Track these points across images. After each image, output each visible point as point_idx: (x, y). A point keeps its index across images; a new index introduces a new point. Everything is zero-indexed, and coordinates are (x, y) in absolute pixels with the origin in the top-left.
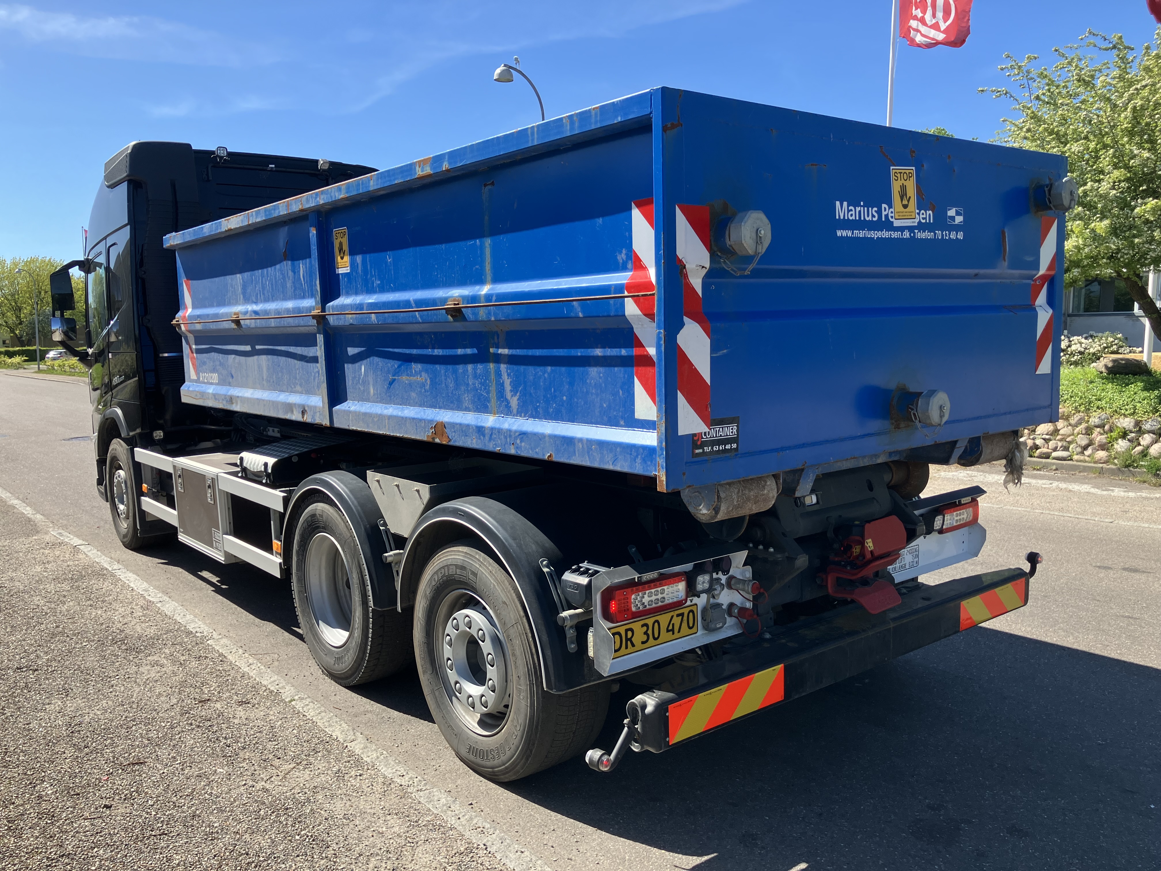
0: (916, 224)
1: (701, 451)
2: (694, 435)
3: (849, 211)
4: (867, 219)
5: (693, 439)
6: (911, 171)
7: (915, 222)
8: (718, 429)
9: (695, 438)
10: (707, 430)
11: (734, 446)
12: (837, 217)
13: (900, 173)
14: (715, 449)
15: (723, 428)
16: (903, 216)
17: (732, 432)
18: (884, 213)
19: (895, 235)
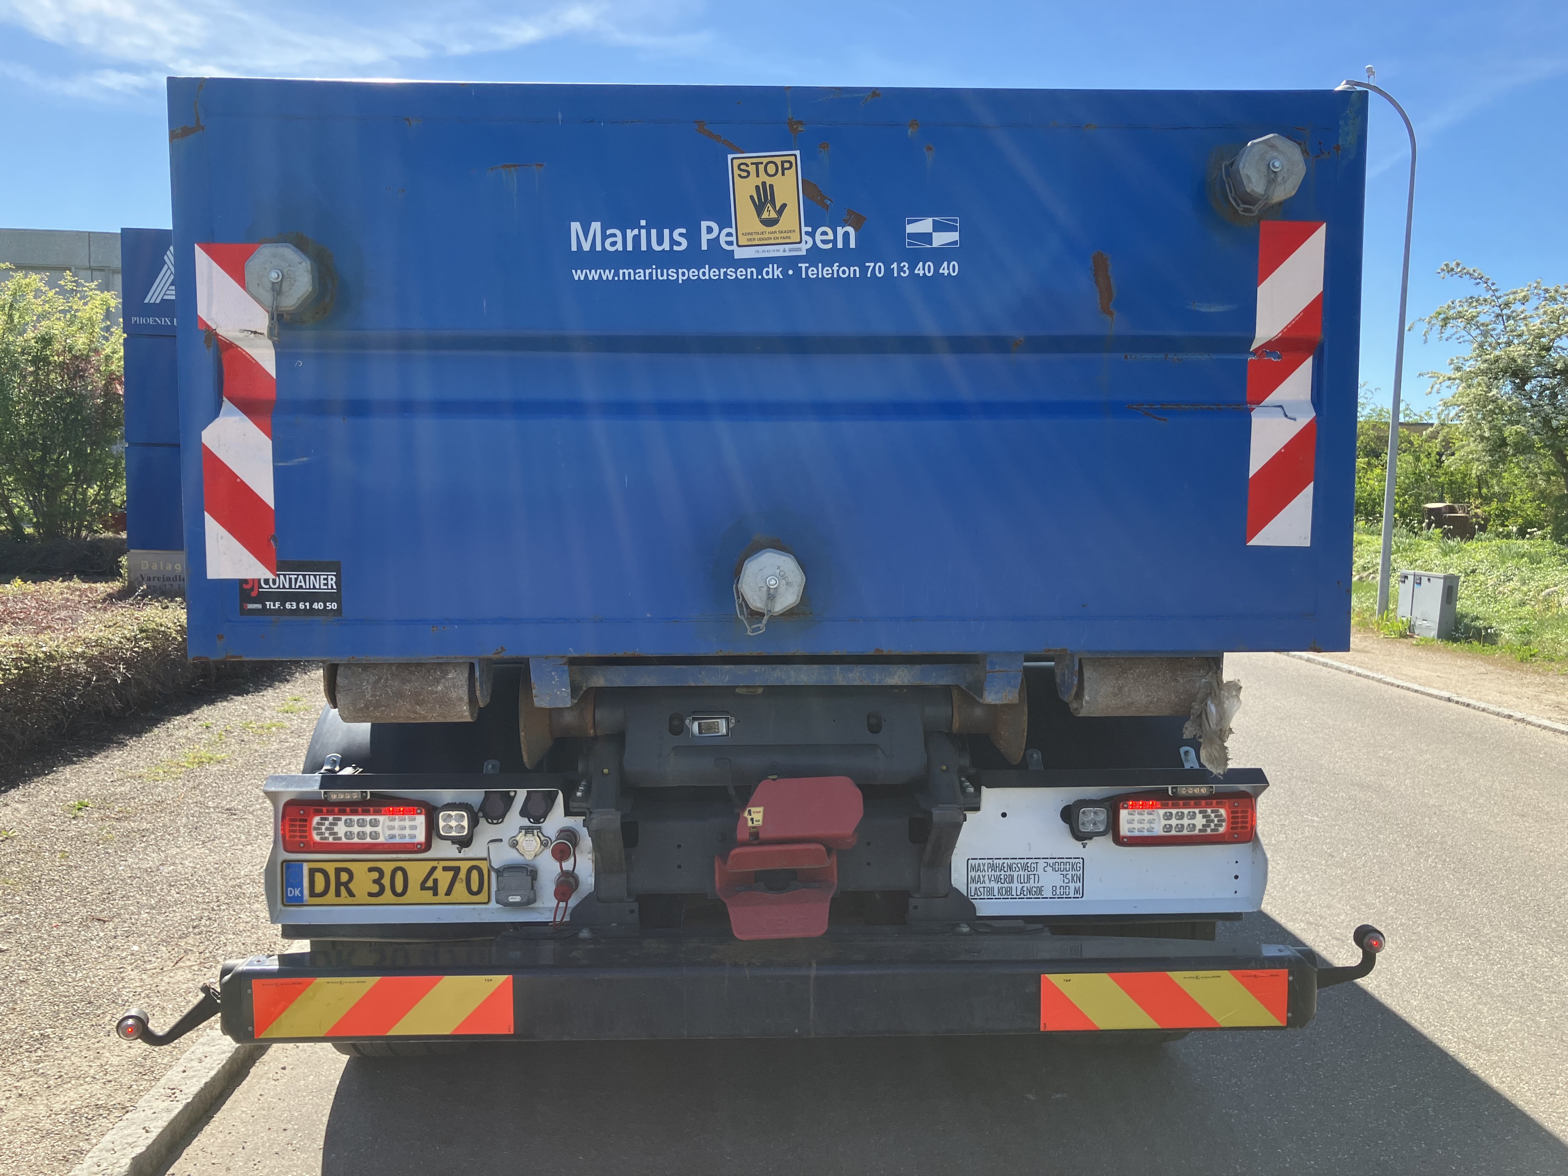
0: (804, 253)
1: (259, 606)
2: (245, 581)
3: (604, 237)
4: (656, 247)
5: (241, 587)
6: (792, 159)
7: (800, 249)
8: (293, 577)
9: (245, 586)
10: (271, 576)
11: (333, 606)
12: (574, 248)
13: (757, 164)
14: (288, 606)
15: (304, 576)
16: (759, 239)
17: (326, 584)
18: (705, 237)
19: (741, 273)
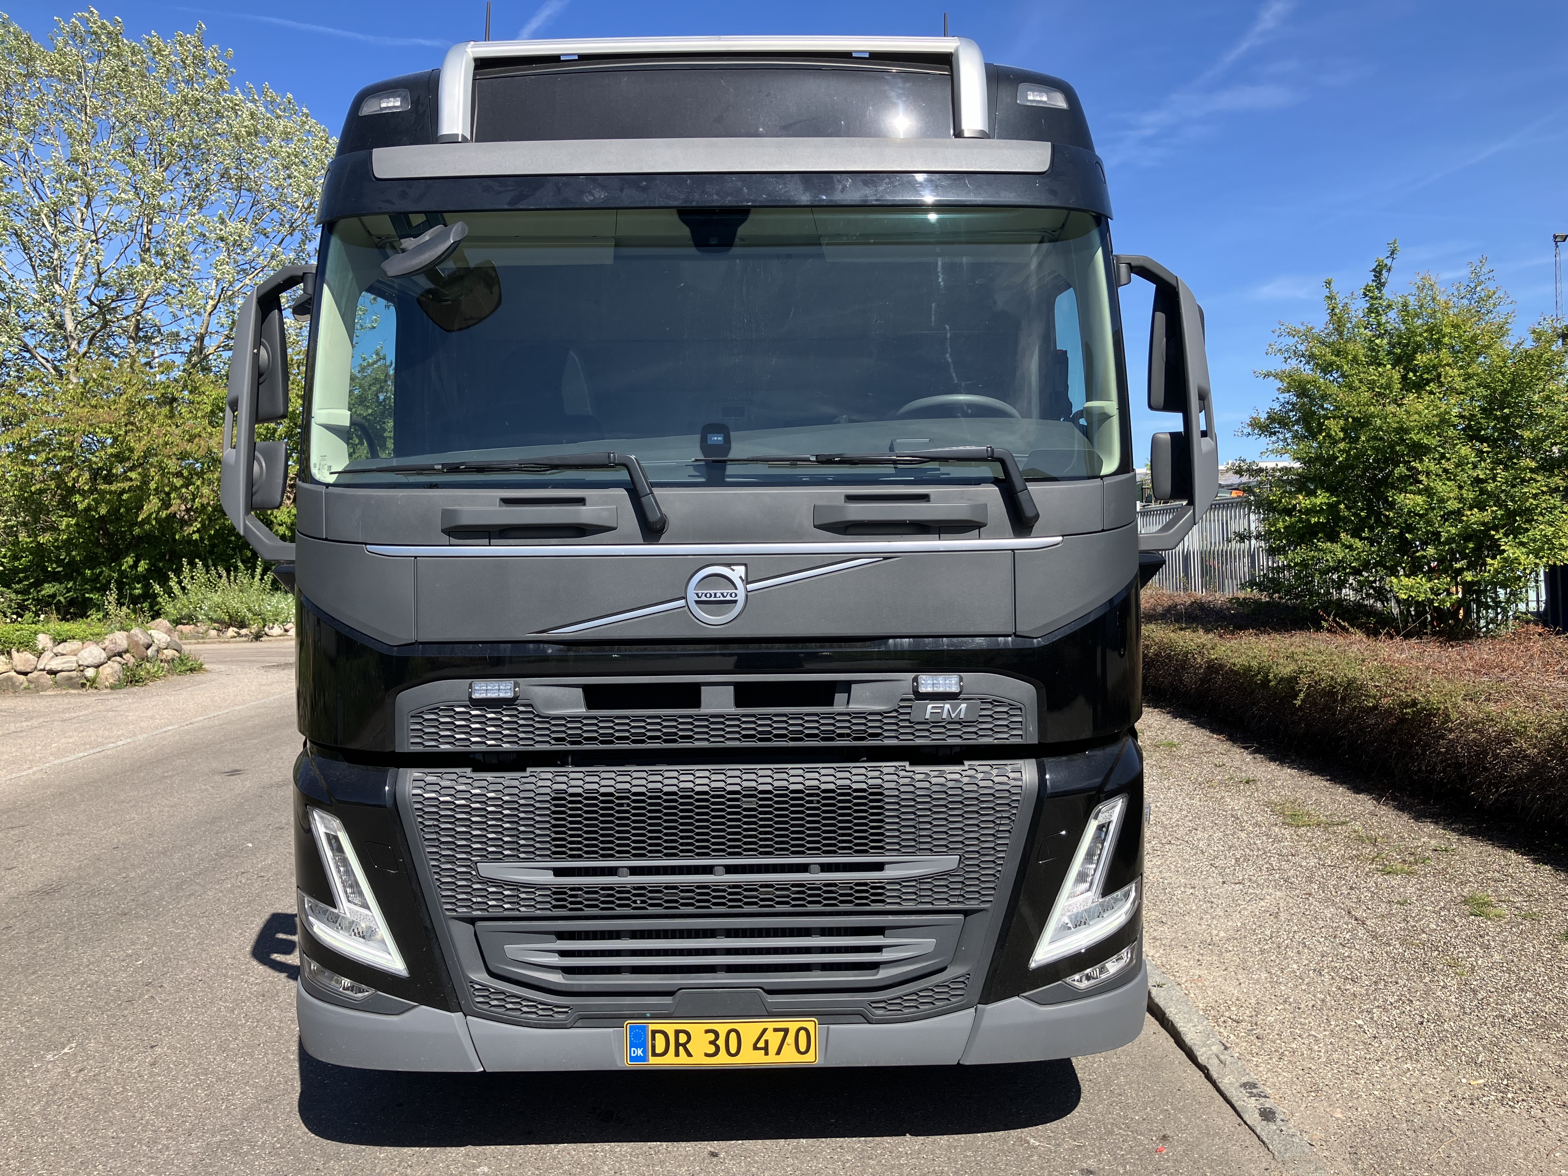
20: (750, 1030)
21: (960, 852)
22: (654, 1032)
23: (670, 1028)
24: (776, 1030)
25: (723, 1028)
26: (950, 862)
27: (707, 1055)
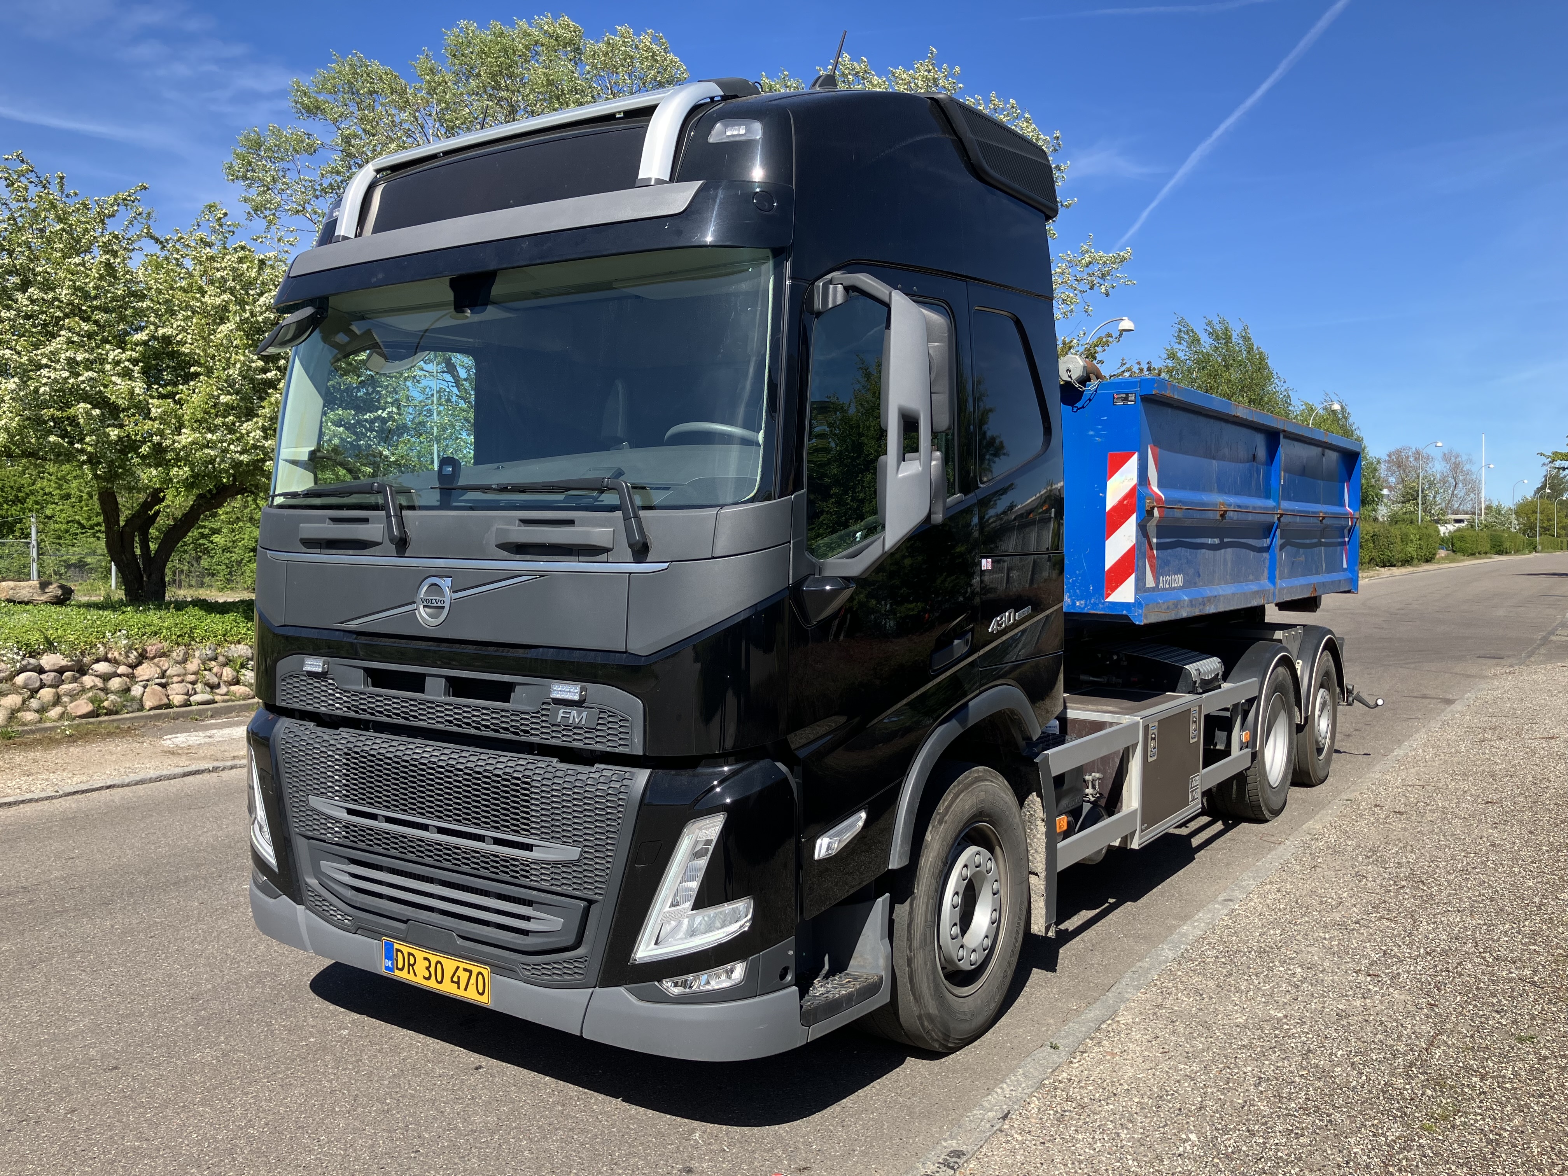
20: (450, 964)
21: (581, 845)
22: (398, 950)
23: (406, 950)
24: (465, 970)
25: (434, 959)
26: (572, 853)
27: (425, 978)
